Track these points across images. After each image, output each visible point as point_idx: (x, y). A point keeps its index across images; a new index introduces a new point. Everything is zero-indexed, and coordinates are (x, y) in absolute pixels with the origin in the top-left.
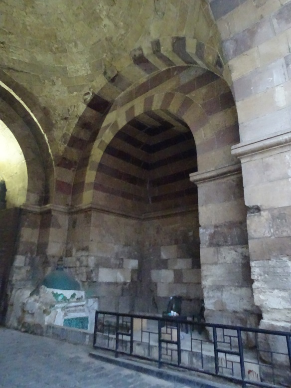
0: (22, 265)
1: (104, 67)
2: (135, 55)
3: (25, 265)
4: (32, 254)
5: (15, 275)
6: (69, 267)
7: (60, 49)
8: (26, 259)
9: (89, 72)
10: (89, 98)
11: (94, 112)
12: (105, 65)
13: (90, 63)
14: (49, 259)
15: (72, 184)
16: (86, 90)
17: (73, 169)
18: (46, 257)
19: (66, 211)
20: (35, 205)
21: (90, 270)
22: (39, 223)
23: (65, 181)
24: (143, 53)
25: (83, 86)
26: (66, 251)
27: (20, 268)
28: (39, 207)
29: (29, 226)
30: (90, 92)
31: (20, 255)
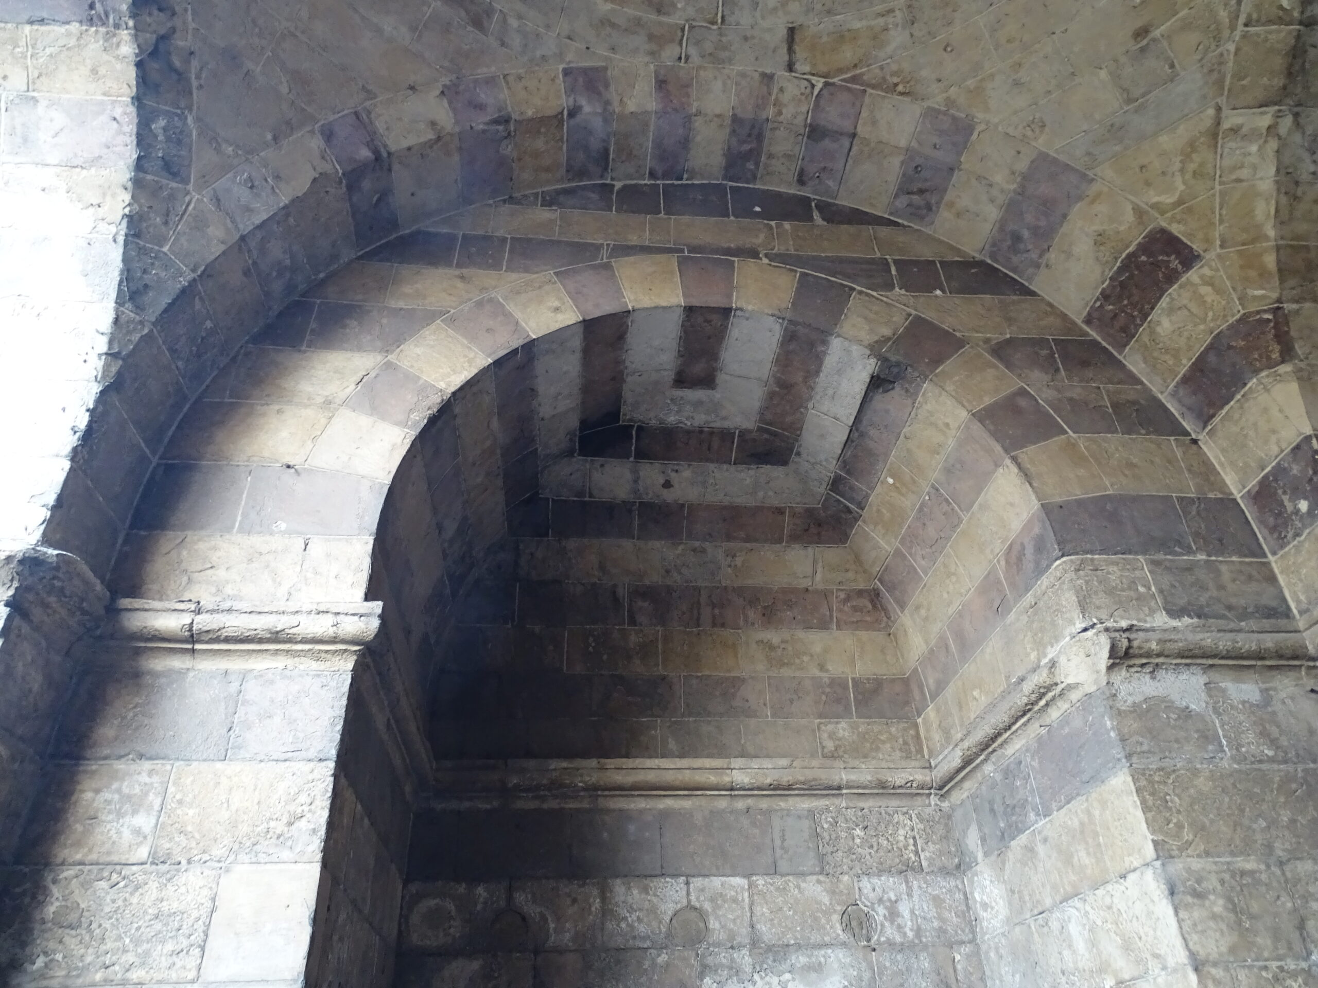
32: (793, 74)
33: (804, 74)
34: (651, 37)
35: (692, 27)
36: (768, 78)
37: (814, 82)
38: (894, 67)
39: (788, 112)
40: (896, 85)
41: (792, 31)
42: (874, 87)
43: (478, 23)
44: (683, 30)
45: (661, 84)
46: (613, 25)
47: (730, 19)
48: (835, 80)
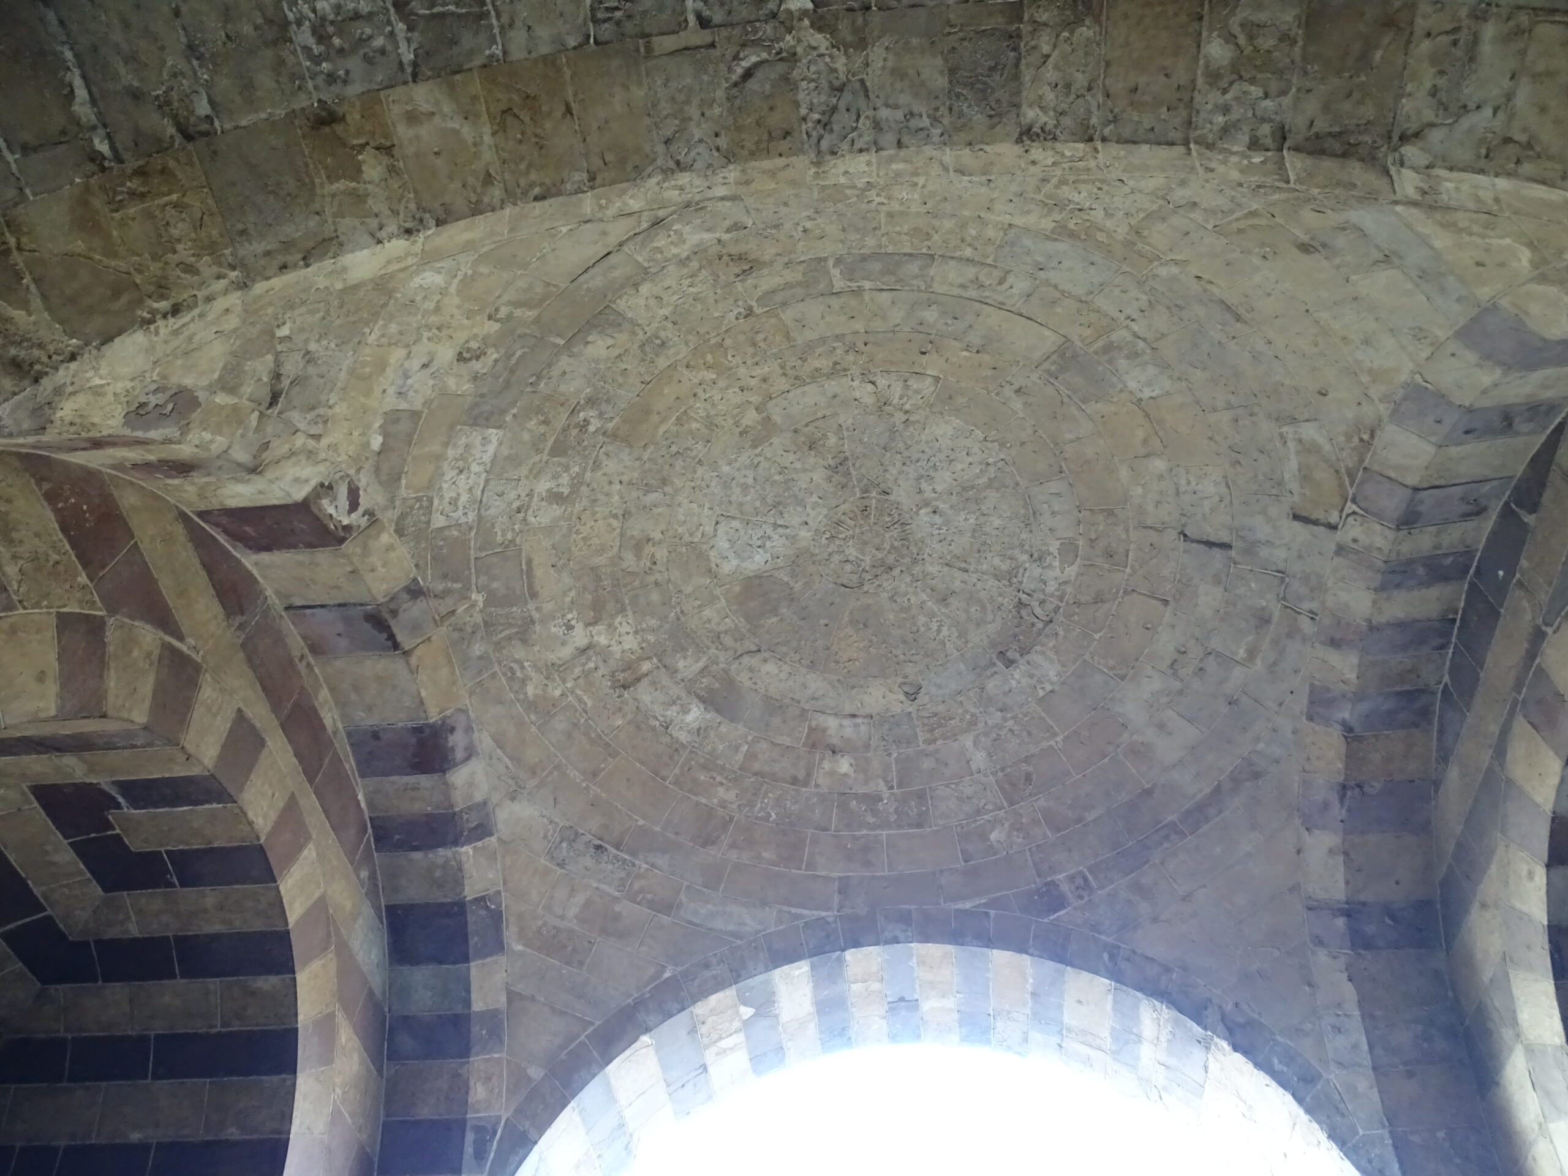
2: (452, 730)
24: (456, 765)
32: (1340, 527)
33: (1341, 517)
34: (1289, 636)
35: (1284, 599)
36: (1340, 550)
37: (1350, 511)
38: (1342, 439)
39: (1379, 542)
40: (1361, 440)
41: (1296, 517)
42: (1361, 460)
43: (1257, 775)
44: (1287, 607)
45: (1334, 643)
46: (1275, 663)
47: (1281, 567)
48: (1351, 492)
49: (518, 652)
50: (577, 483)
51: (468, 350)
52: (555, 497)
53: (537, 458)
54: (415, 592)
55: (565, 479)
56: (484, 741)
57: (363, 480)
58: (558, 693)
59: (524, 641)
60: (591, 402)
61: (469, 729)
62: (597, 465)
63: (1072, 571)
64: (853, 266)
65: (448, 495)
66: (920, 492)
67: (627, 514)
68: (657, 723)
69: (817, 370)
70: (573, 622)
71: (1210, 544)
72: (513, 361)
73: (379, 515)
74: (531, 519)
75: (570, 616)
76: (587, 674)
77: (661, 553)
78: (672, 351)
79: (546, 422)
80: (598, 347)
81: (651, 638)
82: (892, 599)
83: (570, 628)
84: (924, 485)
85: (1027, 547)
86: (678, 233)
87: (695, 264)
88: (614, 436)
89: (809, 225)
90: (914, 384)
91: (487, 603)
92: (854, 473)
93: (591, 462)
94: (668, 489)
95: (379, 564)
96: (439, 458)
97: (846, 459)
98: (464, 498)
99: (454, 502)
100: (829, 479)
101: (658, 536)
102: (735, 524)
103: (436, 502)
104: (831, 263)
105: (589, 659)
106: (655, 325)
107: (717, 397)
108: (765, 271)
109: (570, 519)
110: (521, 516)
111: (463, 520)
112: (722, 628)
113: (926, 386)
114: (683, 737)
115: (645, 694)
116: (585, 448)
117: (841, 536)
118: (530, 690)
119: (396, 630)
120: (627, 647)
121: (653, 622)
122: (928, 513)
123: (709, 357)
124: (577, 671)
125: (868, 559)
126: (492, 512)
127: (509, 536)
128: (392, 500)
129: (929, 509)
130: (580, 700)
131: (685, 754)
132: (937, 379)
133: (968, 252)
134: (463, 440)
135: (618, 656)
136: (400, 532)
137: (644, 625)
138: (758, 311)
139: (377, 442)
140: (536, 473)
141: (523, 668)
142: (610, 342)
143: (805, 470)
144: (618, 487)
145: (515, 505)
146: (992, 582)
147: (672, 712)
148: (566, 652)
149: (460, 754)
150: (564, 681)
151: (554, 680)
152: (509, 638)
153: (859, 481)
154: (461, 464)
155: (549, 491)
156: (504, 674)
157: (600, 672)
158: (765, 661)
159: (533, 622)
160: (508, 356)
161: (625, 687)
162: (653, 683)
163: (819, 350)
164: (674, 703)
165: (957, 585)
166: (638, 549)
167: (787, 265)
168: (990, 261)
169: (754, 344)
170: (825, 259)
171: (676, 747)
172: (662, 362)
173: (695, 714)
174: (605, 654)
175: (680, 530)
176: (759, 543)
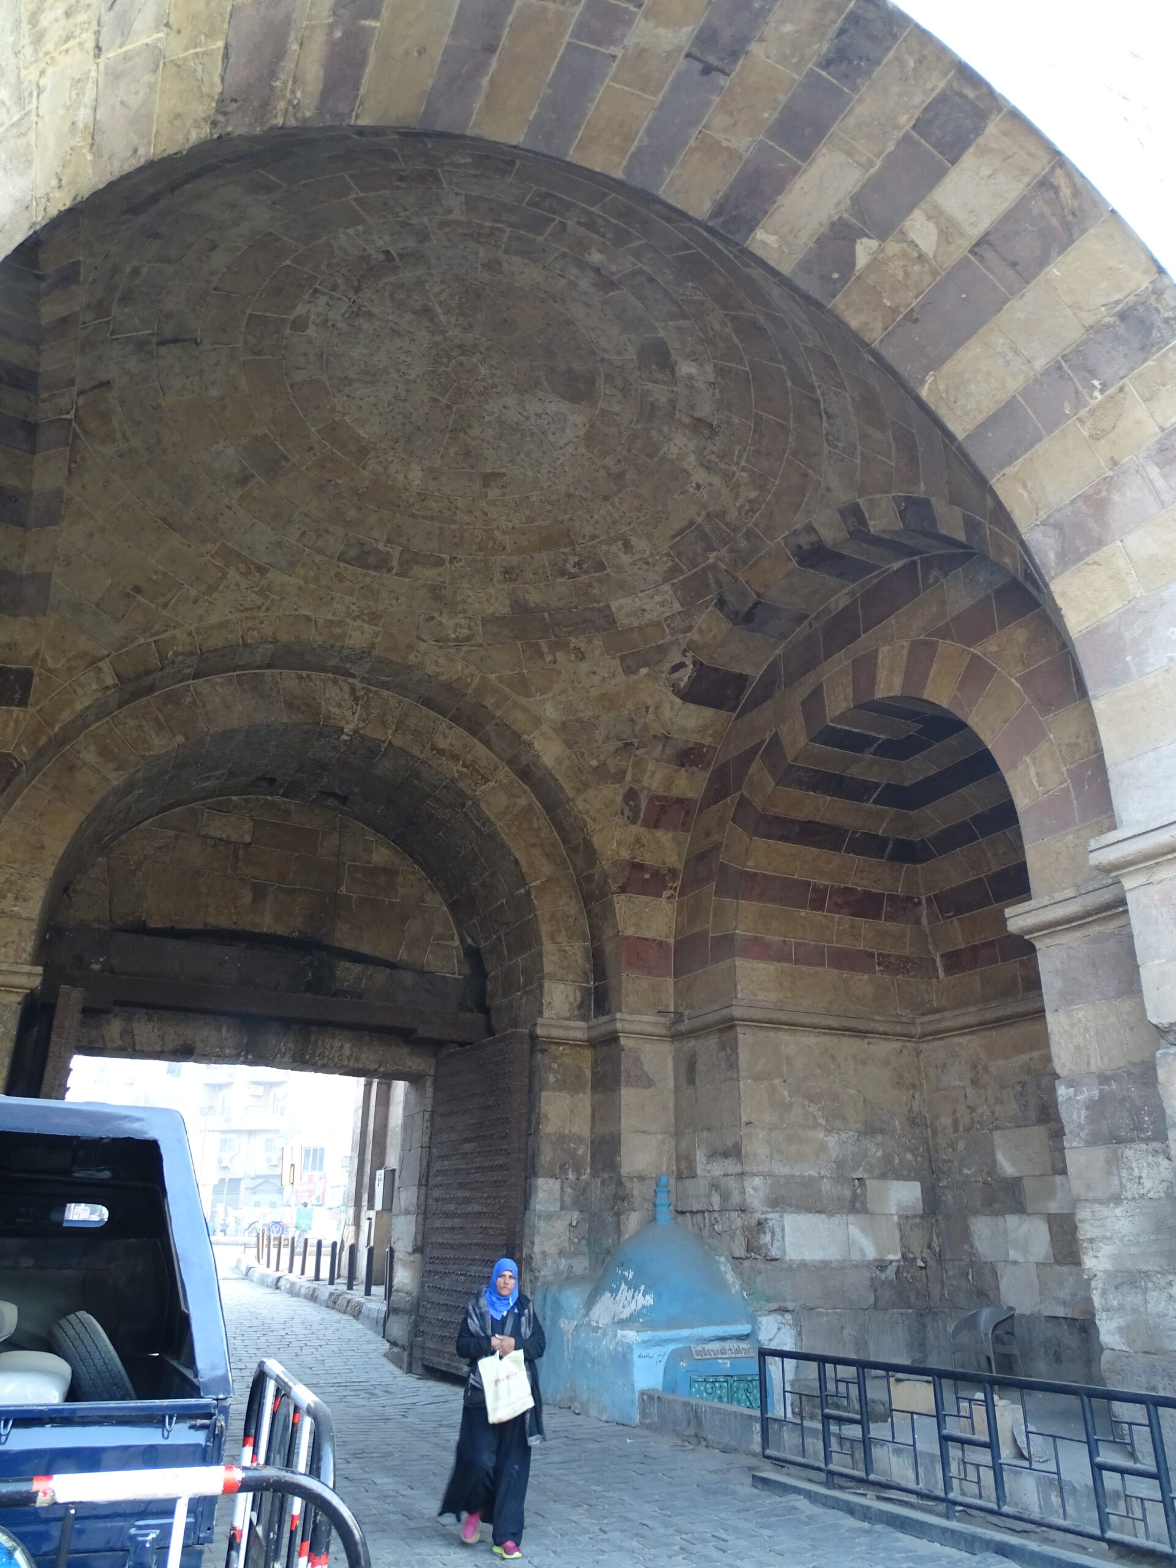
0: (555, 1207)
1: (713, 586)
2: (799, 547)
3: (562, 1208)
4: (578, 1171)
5: (537, 1240)
6: (692, 1212)
7: (585, 566)
8: (562, 1188)
9: (677, 607)
10: (684, 677)
11: (709, 712)
12: (718, 582)
13: (673, 584)
14: (628, 1185)
15: (672, 941)
16: (675, 657)
17: (666, 894)
18: (620, 1183)
19: (663, 1032)
20: (569, 1019)
21: (754, 1222)
22: (588, 1074)
23: (647, 935)
24: (820, 541)
25: (662, 650)
26: (678, 1159)
27: (549, 1217)
28: (582, 1024)
29: (561, 1086)
30: (684, 660)
31: (542, 1176)
49: (733, 515)
50: (611, 541)
51: (577, 657)
52: (627, 546)
53: (612, 574)
54: (721, 603)
55: (614, 549)
56: (799, 521)
57: (667, 666)
58: (745, 475)
59: (723, 513)
60: (563, 573)
61: (795, 533)
62: (594, 537)
63: (300, 310)
64: (383, 564)
65: (661, 610)
66: (408, 391)
67: (606, 498)
68: (717, 391)
69: (436, 502)
70: (694, 485)
71: (175, 341)
72: (570, 629)
73: (684, 646)
74: (648, 553)
75: (691, 490)
76: (721, 457)
77: (609, 461)
78: (504, 564)
79: (590, 585)
80: (534, 598)
81: (665, 429)
82: (470, 327)
83: (698, 486)
84: (403, 394)
85: (336, 332)
86: (455, 632)
87: (459, 608)
88: (572, 543)
89: (394, 602)
90: (380, 469)
91: (713, 549)
92: (451, 422)
93: (594, 542)
94: (572, 490)
95: (711, 635)
96: (641, 629)
97: (451, 431)
98: (657, 598)
99: (662, 604)
100: (470, 426)
101: (602, 472)
102: (552, 438)
103: (666, 615)
104: (394, 571)
105: (710, 461)
106: (501, 586)
107: (504, 518)
108: (429, 582)
109: (633, 529)
110: (649, 560)
111: (671, 592)
112: (615, 392)
113: (372, 464)
114: (709, 369)
115: (705, 410)
116: (589, 552)
117: (484, 384)
118: (753, 494)
119: (746, 609)
120: (685, 440)
121: (654, 433)
122: (409, 375)
123: (490, 545)
124: (723, 466)
125: (474, 360)
126: (657, 578)
127: (665, 559)
128: (673, 643)
129: (407, 377)
130: (740, 456)
131: (721, 363)
132: (364, 468)
133: (318, 558)
134: (625, 622)
135: (695, 441)
136: (690, 628)
137: (661, 438)
138: (447, 557)
139: (644, 671)
140: (619, 569)
141: (742, 506)
142: (527, 596)
143: (483, 440)
144: (596, 517)
145: (645, 567)
146: (374, 310)
147: (700, 385)
148: (716, 480)
149: (813, 538)
150: (734, 474)
151: (738, 480)
152: (727, 525)
153: (449, 415)
154: (639, 614)
155: (626, 553)
156: (752, 517)
157: (714, 449)
158: (604, 350)
159: (708, 515)
160: (570, 633)
161: (711, 426)
162: (692, 407)
163: (430, 513)
164: (692, 387)
165: (409, 316)
166: (618, 477)
167: (418, 579)
168: (307, 550)
169: (462, 536)
170: (397, 574)
171: (721, 371)
172: (514, 560)
173: (686, 368)
174: (700, 451)
175: (586, 463)
176: (544, 416)
